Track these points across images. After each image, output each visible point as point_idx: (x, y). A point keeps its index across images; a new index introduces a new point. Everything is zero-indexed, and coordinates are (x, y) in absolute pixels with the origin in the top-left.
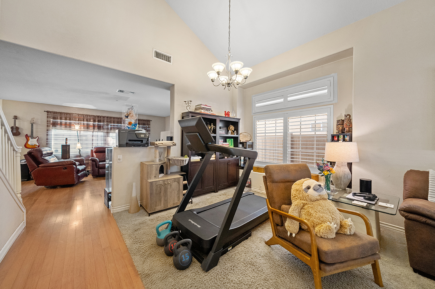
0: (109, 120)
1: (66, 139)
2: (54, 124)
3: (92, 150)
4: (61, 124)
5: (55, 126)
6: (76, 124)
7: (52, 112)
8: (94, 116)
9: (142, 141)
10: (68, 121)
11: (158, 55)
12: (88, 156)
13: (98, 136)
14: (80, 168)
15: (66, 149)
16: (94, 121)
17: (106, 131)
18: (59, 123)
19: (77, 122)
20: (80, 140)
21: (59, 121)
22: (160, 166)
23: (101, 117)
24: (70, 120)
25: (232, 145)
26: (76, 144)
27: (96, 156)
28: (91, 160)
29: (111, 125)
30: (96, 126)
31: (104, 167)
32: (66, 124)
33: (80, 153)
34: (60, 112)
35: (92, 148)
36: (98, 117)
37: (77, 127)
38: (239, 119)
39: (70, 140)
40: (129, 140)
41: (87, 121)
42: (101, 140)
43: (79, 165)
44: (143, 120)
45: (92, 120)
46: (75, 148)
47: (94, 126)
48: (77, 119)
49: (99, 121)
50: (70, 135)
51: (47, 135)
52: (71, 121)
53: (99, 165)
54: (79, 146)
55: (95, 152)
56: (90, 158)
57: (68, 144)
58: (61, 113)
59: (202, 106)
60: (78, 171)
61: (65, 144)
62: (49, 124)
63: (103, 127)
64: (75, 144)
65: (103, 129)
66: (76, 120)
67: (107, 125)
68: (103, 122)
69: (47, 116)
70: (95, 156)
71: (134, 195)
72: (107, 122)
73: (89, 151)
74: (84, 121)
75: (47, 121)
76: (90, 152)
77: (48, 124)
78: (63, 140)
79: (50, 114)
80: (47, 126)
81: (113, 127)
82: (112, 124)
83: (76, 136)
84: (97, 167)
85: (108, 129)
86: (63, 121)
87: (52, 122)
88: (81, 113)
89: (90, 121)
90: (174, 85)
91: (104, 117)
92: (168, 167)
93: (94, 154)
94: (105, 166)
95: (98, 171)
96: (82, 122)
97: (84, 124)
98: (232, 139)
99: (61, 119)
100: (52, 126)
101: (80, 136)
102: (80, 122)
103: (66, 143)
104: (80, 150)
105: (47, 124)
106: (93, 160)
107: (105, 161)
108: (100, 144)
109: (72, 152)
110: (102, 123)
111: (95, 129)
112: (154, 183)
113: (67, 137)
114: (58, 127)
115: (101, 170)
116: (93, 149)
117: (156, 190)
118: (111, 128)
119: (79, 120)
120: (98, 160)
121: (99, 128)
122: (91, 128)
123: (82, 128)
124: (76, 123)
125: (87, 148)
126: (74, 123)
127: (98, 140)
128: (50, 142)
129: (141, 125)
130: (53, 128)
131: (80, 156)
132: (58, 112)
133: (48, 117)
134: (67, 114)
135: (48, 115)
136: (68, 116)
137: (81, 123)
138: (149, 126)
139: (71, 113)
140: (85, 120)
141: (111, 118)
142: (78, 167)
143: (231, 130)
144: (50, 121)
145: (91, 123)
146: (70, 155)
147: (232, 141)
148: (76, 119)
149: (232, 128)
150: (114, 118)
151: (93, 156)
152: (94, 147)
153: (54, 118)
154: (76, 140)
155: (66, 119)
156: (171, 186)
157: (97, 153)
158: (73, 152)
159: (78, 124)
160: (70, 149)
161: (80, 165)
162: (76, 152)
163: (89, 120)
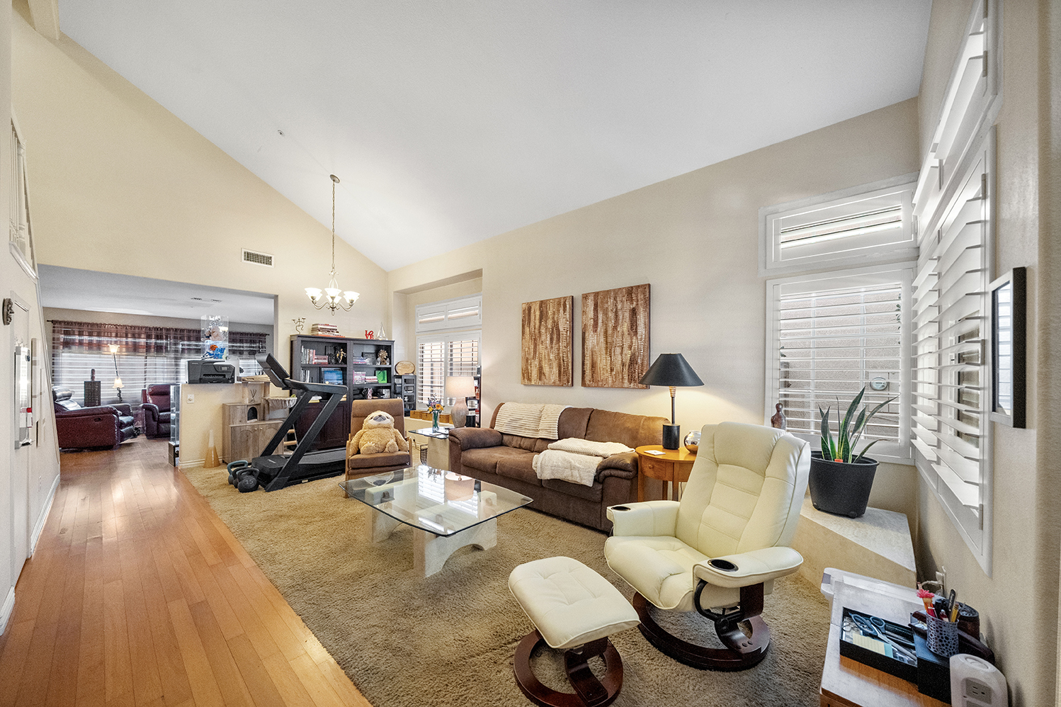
0: (179, 336)
1: (93, 371)
2: (67, 344)
3: (144, 391)
4: (81, 343)
5: (70, 348)
6: (111, 344)
7: (62, 322)
8: (146, 328)
9: (224, 376)
10: (95, 339)
11: (250, 257)
12: (136, 401)
13: (156, 364)
14: (124, 419)
15: (92, 389)
16: (149, 337)
17: (172, 355)
18: (77, 341)
19: (114, 339)
20: (120, 372)
21: (77, 338)
22: (249, 408)
23: (161, 329)
24: (99, 335)
25: (384, 379)
26: (113, 380)
27: (153, 401)
28: (143, 407)
29: (183, 345)
30: (153, 347)
31: (168, 421)
32: (90, 344)
33: (120, 396)
34: (79, 321)
35: (145, 386)
36: (157, 329)
37: (114, 349)
38: (394, 342)
39: (100, 372)
40: (204, 375)
41: (134, 336)
42: (163, 372)
43: (122, 416)
44: (251, 334)
45: (143, 336)
46: (111, 387)
47: (148, 347)
48: (114, 334)
49: (158, 337)
50: (99, 364)
51: (53, 364)
52: (102, 339)
53: (159, 416)
54: (118, 383)
55: (151, 394)
56: (142, 405)
57: (95, 380)
58: (80, 324)
59: (319, 326)
60: (121, 425)
61: (90, 380)
62: (58, 343)
63: (166, 348)
64: (109, 380)
65: (167, 351)
66: (111, 336)
67: (176, 344)
68: (167, 339)
69: (52, 329)
70: (151, 402)
71: (211, 445)
72: (175, 338)
73: (138, 392)
74: (127, 337)
75: (54, 339)
76: (141, 394)
77: (55, 345)
78: (86, 372)
79: (59, 326)
80: (54, 347)
81: (186, 347)
82: (186, 343)
83: (111, 364)
84: (155, 421)
85: (176, 351)
86: (86, 338)
87: (62, 341)
88: (122, 322)
89: (140, 338)
90: (277, 296)
91: (168, 330)
92: (267, 412)
93: (149, 398)
94: (169, 418)
95: (158, 427)
96: (124, 340)
97: (127, 343)
98: (386, 371)
99: (81, 334)
100: (63, 348)
101: (120, 365)
102: (118, 339)
103: (93, 378)
104: (120, 391)
105: (54, 343)
106: (148, 408)
107: (169, 410)
108: (161, 380)
109: (104, 395)
110: (164, 341)
111: (150, 352)
112: (238, 429)
113: (93, 367)
114: (74, 348)
115: (162, 426)
116: (146, 388)
117: (241, 437)
118: (183, 349)
119: (116, 336)
120: (157, 408)
121: (159, 349)
122: (141, 350)
123: (124, 350)
124: (111, 341)
125: (135, 387)
126: (107, 341)
127: (156, 372)
128: (58, 376)
129: (246, 343)
130: (66, 349)
131: (121, 401)
132: (75, 323)
133: (54, 331)
134: (93, 325)
135: (54, 327)
136: (96, 329)
137: (120, 342)
138: (264, 345)
139: (101, 324)
140: (129, 335)
141: (182, 330)
142: (121, 418)
143: (381, 357)
144: (58, 339)
145: (142, 341)
146: (102, 400)
147: (384, 373)
148: (111, 334)
149: (383, 354)
150: (189, 331)
151: (145, 400)
152: (148, 384)
153: (66, 333)
154: (111, 372)
155: (90, 335)
156: (264, 433)
157: (156, 397)
158: (107, 395)
159: (116, 342)
160: (101, 390)
161: (124, 415)
162: (113, 394)
163: (137, 335)
